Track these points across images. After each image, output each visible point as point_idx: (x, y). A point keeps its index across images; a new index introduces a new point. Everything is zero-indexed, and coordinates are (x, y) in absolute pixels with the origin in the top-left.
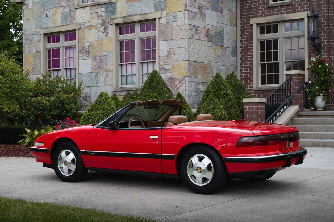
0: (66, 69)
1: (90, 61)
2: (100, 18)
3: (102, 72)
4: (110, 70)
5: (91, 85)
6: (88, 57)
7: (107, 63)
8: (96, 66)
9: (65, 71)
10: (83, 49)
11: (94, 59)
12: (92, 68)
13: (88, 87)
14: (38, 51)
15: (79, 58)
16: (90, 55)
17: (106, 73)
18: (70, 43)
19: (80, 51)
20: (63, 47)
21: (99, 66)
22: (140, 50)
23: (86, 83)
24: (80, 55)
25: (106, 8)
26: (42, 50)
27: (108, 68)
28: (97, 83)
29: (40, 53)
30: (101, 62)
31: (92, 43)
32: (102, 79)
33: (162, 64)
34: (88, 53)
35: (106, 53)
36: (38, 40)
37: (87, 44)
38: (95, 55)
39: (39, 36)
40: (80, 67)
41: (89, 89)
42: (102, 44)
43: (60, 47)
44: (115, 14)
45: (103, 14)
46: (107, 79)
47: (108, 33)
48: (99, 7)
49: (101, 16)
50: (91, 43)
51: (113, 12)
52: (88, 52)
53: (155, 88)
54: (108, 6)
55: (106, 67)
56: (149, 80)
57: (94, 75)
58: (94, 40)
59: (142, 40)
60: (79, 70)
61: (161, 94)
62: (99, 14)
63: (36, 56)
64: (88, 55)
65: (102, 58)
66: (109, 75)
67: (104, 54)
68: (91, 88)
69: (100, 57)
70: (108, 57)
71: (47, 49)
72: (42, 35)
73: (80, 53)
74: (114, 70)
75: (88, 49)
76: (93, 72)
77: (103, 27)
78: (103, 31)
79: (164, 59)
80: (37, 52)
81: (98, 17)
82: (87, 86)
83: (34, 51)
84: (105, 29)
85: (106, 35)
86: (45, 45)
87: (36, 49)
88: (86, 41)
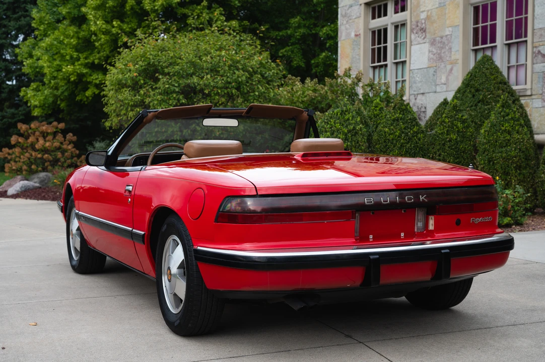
0: (397, 64)
1: (426, 47)
3: (443, 65)
4: (453, 63)
5: (427, 91)
6: (424, 38)
7: (451, 49)
8: (434, 54)
9: (394, 67)
10: (417, 26)
11: (433, 43)
12: (429, 59)
13: (423, 94)
14: (358, 33)
15: (411, 42)
16: (427, 35)
17: (449, 67)
18: (400, 17)
19: (413, 29)
20: (392, 24)
21: (439, 55)
22: (505, 20)
23: (420, 87)
24: (413, 36)
26: (361, 32)
27: (453, 58)
28: (436, 85)
29: (360, 38)
30: (442, 48)
31: (431, 13)
32: (443, 80)
33: (537, 44)
34: (425, 31)
35: (450, 29)
36: (358, 14)
37: (423, 16)
38: (434, 34)
39: (359, 9)
40: (412, 59)
41: (423, 98)
42: (445, 14)
43: (387, 25)
46: (450, 78)
50: (429, 14)
52: (423, 30)
55: (450, 57)
57: (431, 71)
58: (434, 7)
60: (410, 63)
63: (355, 43)
64: (424, 36)
65: (444, 39)
66: (453, 72)
67: (447, 33)
68: (427, 95)
69: (442, 37)
70: (453, 37)
71: (370, 30)
72: (363, 5)
73: (413, 33)
74: (460, 62)
75: (424, 25)
76: (430, 67)
79: (541, 35)
80: (356, 35)
82: (422, 92)
83: (353, 35)
86: (366, 24)
87: (355, 31)
88: (422, 10)
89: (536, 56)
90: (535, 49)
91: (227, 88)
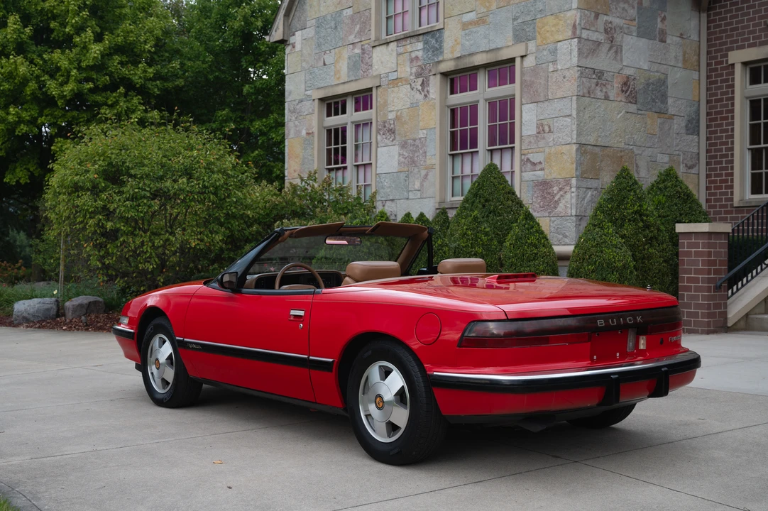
0: (357, 166)
1: (395, 150)
2: (414, 63)
3: (416, 170)
4: (430, 168)
5: (397, 198)
6: (393, 141)
7: (425, 152)
8: (406, 158)
9: (355, 170)
10: (385, 127)
11: (404, 145)
12: (399, 164)
13: (392, 200)
14: (311, 132)
15: (377, 143)
16: (397, 136)
17: (423, 172)
18: (363, 115)
19: (380, 129)
20: (352, 123)
21: (411, 158)
22: (487, 124)
23: (390, 193)
24: (379, 137)
25: (426, 43)
26: (315, 130)
27: (428, 162)
28: (408, 191)
29: (313, 137)
30: (415, 151)
31: (401, 113)
32: (417, 185)
33: (526, 152)
34: (394, 133)
35: (425, 131)
36: (311, 110)
37: (391, 116)
38: (405, 136)
39: (311, 104)
40: (379, 162)
41: (393, 205)
42: (419, 115)
43: (347, 124)
44: (442, 53)
45: (420, 54)
46: (425, 184)
47: (428, 92)
48: (413, 40)
49: (417, 58)
50: (399, 114)
51: (438, 50)
52: (392, 131)
53: (487, 201)
54: (428, 37)
55: (425, 161)
56: (477, 184)
57: (402, 176)
58: (404, 107)
59: (492, 104)
60: (376, 167)
61: (498, 213)
62: (413, 55)
63: (306, 142)
64: (393, 138)
65: (417, 142)
66: (429, 177)
67: (421, 136)
68: (398, 201)
69: (414, 140)
70: (428, 140)
71: (325, 128)
72: (317, 101)
73: (380, 134)
74: (437, 167)
75: (392, 126)
76: (401, 172)
77: (420, 80)
78: (420, 88)
79: (530, 142)
80: (308, 134)
81: (412, 60)
82: (391, 198)
83: (304, 133)
84: (423, 84)
85: (426, 96)
86: (320, 121)
87: (307, 129)
88: (389, 109)
89: (524, 164)
90: (523, 157)
91: (203, 193)
